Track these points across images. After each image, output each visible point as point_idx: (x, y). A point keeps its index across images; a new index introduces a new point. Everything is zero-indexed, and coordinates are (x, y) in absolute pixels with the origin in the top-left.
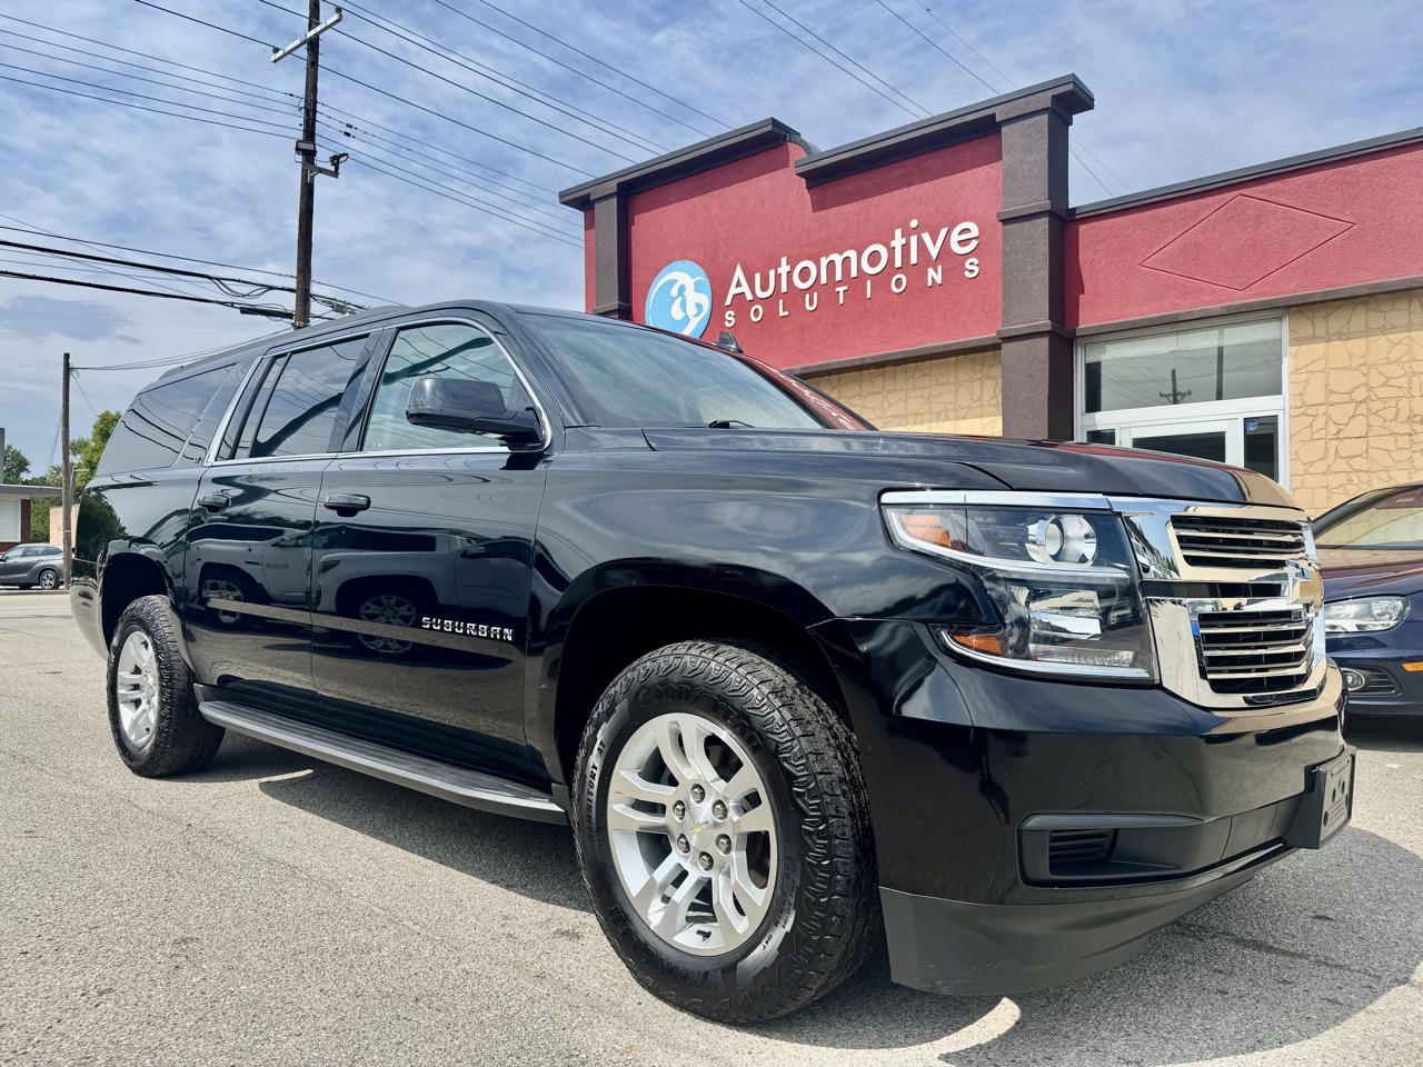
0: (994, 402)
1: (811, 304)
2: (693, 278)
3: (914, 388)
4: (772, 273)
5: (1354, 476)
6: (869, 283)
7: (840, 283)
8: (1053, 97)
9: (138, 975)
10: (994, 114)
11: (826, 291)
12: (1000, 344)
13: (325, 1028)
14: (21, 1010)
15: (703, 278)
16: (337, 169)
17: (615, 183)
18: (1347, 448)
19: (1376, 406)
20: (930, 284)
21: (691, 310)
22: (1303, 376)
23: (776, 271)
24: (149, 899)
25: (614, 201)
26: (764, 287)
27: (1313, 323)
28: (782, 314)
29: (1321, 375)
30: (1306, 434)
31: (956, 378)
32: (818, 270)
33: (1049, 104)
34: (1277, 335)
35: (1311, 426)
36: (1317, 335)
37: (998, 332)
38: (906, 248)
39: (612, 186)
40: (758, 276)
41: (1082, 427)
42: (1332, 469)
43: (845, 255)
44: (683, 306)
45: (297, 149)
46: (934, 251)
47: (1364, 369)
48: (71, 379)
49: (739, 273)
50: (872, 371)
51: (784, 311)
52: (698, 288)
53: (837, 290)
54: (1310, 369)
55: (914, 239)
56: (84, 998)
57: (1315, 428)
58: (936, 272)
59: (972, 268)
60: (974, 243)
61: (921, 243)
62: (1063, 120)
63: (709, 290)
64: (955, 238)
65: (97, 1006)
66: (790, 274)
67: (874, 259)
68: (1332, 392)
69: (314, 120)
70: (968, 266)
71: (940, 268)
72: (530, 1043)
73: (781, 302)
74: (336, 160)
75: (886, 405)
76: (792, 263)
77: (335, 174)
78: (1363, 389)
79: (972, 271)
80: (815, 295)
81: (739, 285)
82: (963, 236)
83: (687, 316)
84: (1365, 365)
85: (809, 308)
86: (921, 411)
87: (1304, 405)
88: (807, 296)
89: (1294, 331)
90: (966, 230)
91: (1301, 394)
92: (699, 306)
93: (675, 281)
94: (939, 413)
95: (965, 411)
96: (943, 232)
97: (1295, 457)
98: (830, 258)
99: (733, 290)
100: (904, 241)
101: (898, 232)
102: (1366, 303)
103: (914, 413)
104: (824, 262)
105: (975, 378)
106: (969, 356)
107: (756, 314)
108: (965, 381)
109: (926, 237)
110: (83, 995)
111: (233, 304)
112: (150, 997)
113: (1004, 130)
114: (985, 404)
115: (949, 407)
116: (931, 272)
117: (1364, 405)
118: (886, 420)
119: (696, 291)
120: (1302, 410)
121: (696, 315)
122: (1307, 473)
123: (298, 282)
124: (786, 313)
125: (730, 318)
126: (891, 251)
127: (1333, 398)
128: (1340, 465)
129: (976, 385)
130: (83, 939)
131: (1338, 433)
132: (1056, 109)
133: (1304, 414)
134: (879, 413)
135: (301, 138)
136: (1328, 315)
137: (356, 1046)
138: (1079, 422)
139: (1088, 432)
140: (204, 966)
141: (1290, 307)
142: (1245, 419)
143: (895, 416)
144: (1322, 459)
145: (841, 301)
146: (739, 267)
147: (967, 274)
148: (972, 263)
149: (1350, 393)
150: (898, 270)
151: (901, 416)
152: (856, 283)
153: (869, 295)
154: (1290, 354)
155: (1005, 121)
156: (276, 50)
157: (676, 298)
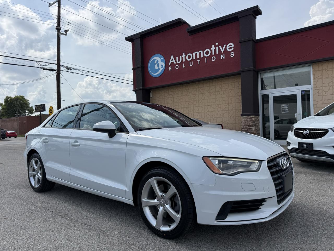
0: (238, 88)
1: (191, 64)
2: (160, 58)
3: (217, 85)
4: (181, 57)
6: (206, 59)
7: (198, 59)
8: (253, 11)
10: (238, 16)
11: (195, 61)
12: (240, 73)
15: (163, 58)
16: (66, 33)
17: (140, 35)
18: (327, 97)
20: (222, 59)
21: (160, 67)
22: (318, 80)
25: (140, 40)
26: (179, 60)
27: (319, 67)
28: (183, 67)
29: (321, 80)
30: (317, 94)
31: (228, 82)
32: (193, 56)
34: (309, 70)
35: (318, 92)
36: (320, 70)
37: (240, 70)
38: (215, 50)
40: (177, 58)
41: (260, 94)
42: (324, 103)
43: (199, 52)
45: (56, 29)
46: (222, 51)
50: (206, 81)
52: (162, 61)
53: (198, 61)
54: (318, 78)
55: (217, 48)
57: (320, 92)
60: (233, 49)
61: (219, 48)
62: (254, 17)
64: (228, 47)
66: (185, 57)
67: (207, 53)
68: (324, 84)
69: (60, 21)
70: (231, 54)
73: (183, 64)
74: (66, 31)
75: (210, 89)
76: (186, 54)
77: (66, 35)
78: (331, 82)
79: (232, 55)
80: (192, 62)
81: (172, 60)
82: (230, 47)
84: (332, 77)
86: (219, 91)
87: (317, 87)
88: (190, 62)
89: (314, 69)
90: (231, 45)
91: (316, 84)
92: (162, 66)
93: (155, 59)
94: (224, 91)
95: (231, 90)
96: (225, 46)
97: (314, 100)
98: (196, 53)
99: (171, 61)
100: (215, 48)
101: (213, 46)
103: (217, 91)
104: (194, 54)
105: (233, 82)
106: (232, 77)
107: (177, 67)
108: (231, 83)
113: (240, 19)
114: (236, 88)
115: (226, 89)
116: (222, 56)
117: (332, 87)
118: (211, 93)
119: (161, 62)
120: (315, 89)
121: (161, 68)
122: (317, 104)
123: (57, 62)
124: (185, 67)
125: (170, 68)
126: (211, 51)
128: (326, 102)
131: (325, 94)
132: (253, 14)
133: (317, 89)
134: (209, 91)
135: (56, 25)
136: (322, 65)
138: (259, 92)
141: (313, 62)
142: (302, 91)
143: (213, 92)
144: (321, 100)
145: (199, 64)
146: (172, 56)
147: (231, 56)
148: (232, 53)
149: (328, 84)
150: (214, 55)
151: (214, 92)
152: (202, 59)
153: (206, 62)
154: (313, 74)
155: (240, 17)
156: (50, 4)
157: (156, 64)
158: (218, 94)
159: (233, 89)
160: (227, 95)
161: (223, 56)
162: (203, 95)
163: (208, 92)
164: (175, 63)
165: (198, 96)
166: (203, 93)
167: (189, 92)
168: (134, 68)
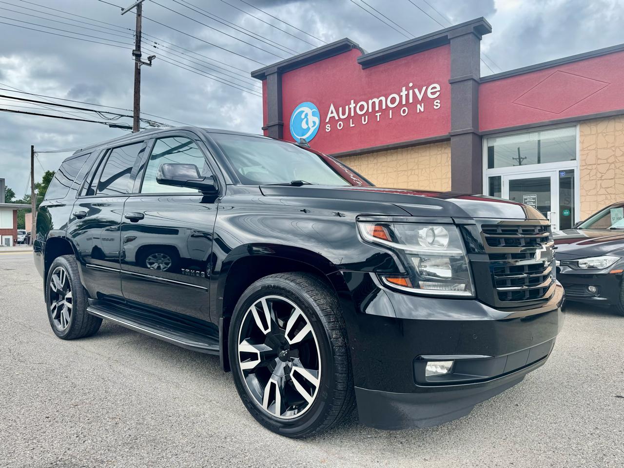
1: (365, 121)
2: (311, 110)
3: (411, 158)
4: (347, 107)
5: (608, 196)
6: (391, 111)
7: (378, 112)
8: (474, 27)
9: (100, 427)
10: (447, 36)
11: (371, 115)
12: (450, 138)
13: (187, 452)
14: (51, 444)
15: (315, 110)
16: (151, 62)
17: (276, 68)
18: (605, 184)
19: (618, 165)
20: (418, 111)
21: (311, 124)
22: (588, 151)
23: (349, 107)
24: (98, 392)
25: (276, 75)
26: (344, 114)
27: (590, 128)
28: (351, 125)
29: (594, 152)
30: (587, 178)
31: (430, 154)
32: (367, 106)
33: (472, 30)
34: (574, 134)
35: (589, 174)
36: (592, 133)
37: (449, 133)
38: (407, 96)
39: (276, 69)
40: (341, 109)
41: (486, 175)
42: (599, 193)
43: (380, 99)
44: (307, 123)
45: (133, 54)
46: (420, 97)
47: (613, 149)
48: (35, 156)
49: (332, 108)
50: (392, 151)
51: (352, 124)
52: (314, 114)
53: (376, 114)
54: (589, 148)
55: (411, 92)
56: (78, 438)
57: (592, 174)
58: (421, 106)
59: (437, 104)
60: (438, 93)
61: (414, 93)
62: (478, 38)
63: (319, 115)
64: (429, 91)
65: (84, 442)
66: (355, 108)
67: (393, 101)
68: (599, 159)
69: (140, 41)
70: (435, 104)
71: (423, 104)
72: (279, 458)
73: (351, 120)
74: (150, 59)
75: (398, 166)
76: (356, 103)
77: (150, 64)
78: (613, 157)
79: (437, 106)
80: (367, 117)
81: (332, 113)
82: (433, 90)
83: (309, 127)
84: (614, 146)
85: (364, 123)
86: (414, 168)
88: (363, 118)
89: (582, 132)
90: (435, 88)
91: (585, 160)
92: (314, 123)
93: (303, 111)
94: (422, 169)
95: (434, 168)
96: (424, 88)
97: (582, 188)
98: (373, 100)
99: (330, 115)
100: (406, 93)
101: (404, 89)
102: (614, 119)
103: (411, 169)
104: (370, 102)
105: (438, 153)
106: (436, 144)
107: (340, 126)
108: (434, 155)
109: (416, 90)
110: (77, 437)
111: (106, 123)
112: (107, 437)
113: (451, 41)
114: (443, 165)
115: (427, 167)
116: (419, 106)
117: (613, 165)
118: (398, 173)
120: (584, 167)
121: (313, 127)
122: (587, 195)
123: (134, 113)
124: (354, 125)
125: (328, 128)
126: (401, 97)
127: (599, 162)
128: (603, 191)
129: (439, 157)
130: (72, 411)
131: (601, 177)
132: (475, 33)
133: (586, 169)
135: (135, 49)
136: (597, 124)
137: (202, 460)
138: (485, 173)
139: (489, 177)
140: (128, 423)
141: (580, 121)
142: (560, 171)
143: (403, 171)
144: (594, 189)
145: (378, 120)
146: (332, 105)
147: (435, 107)
148: (437, 102)
149: (607, 159)
150: (404, 106)
151: (405, 171)
152: (385, 111)
153: (391, 117)
154: (580, 142)
155: (452, 38)
156: (123, 9)
157: (304, 119)
158: (411, 174)
159: (439, 166)
160: (427, 177)
161: (421, 107)
162: (385, 176)
163: (395, 171)
164: (337, 118)
165: (377, 178)
166: (385, 172)
167: (361, 169)
168: (266, 126)
